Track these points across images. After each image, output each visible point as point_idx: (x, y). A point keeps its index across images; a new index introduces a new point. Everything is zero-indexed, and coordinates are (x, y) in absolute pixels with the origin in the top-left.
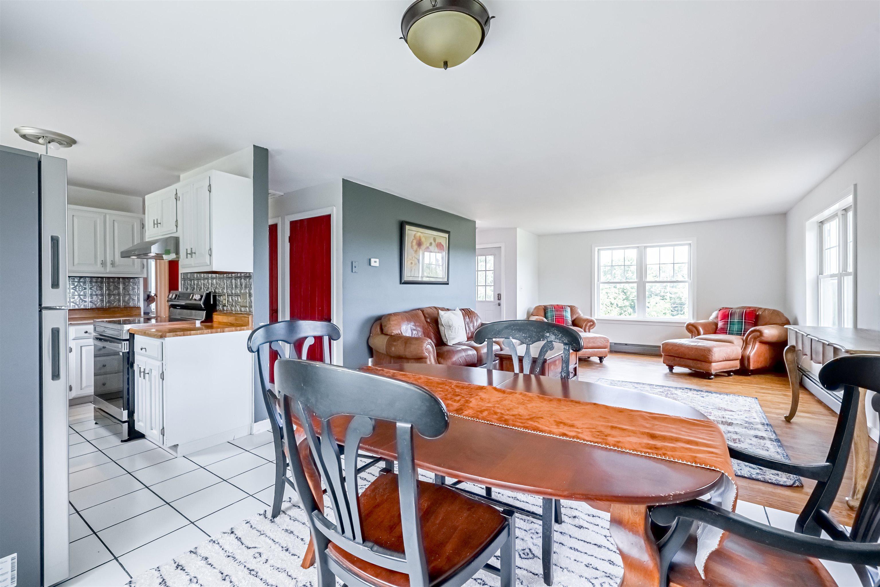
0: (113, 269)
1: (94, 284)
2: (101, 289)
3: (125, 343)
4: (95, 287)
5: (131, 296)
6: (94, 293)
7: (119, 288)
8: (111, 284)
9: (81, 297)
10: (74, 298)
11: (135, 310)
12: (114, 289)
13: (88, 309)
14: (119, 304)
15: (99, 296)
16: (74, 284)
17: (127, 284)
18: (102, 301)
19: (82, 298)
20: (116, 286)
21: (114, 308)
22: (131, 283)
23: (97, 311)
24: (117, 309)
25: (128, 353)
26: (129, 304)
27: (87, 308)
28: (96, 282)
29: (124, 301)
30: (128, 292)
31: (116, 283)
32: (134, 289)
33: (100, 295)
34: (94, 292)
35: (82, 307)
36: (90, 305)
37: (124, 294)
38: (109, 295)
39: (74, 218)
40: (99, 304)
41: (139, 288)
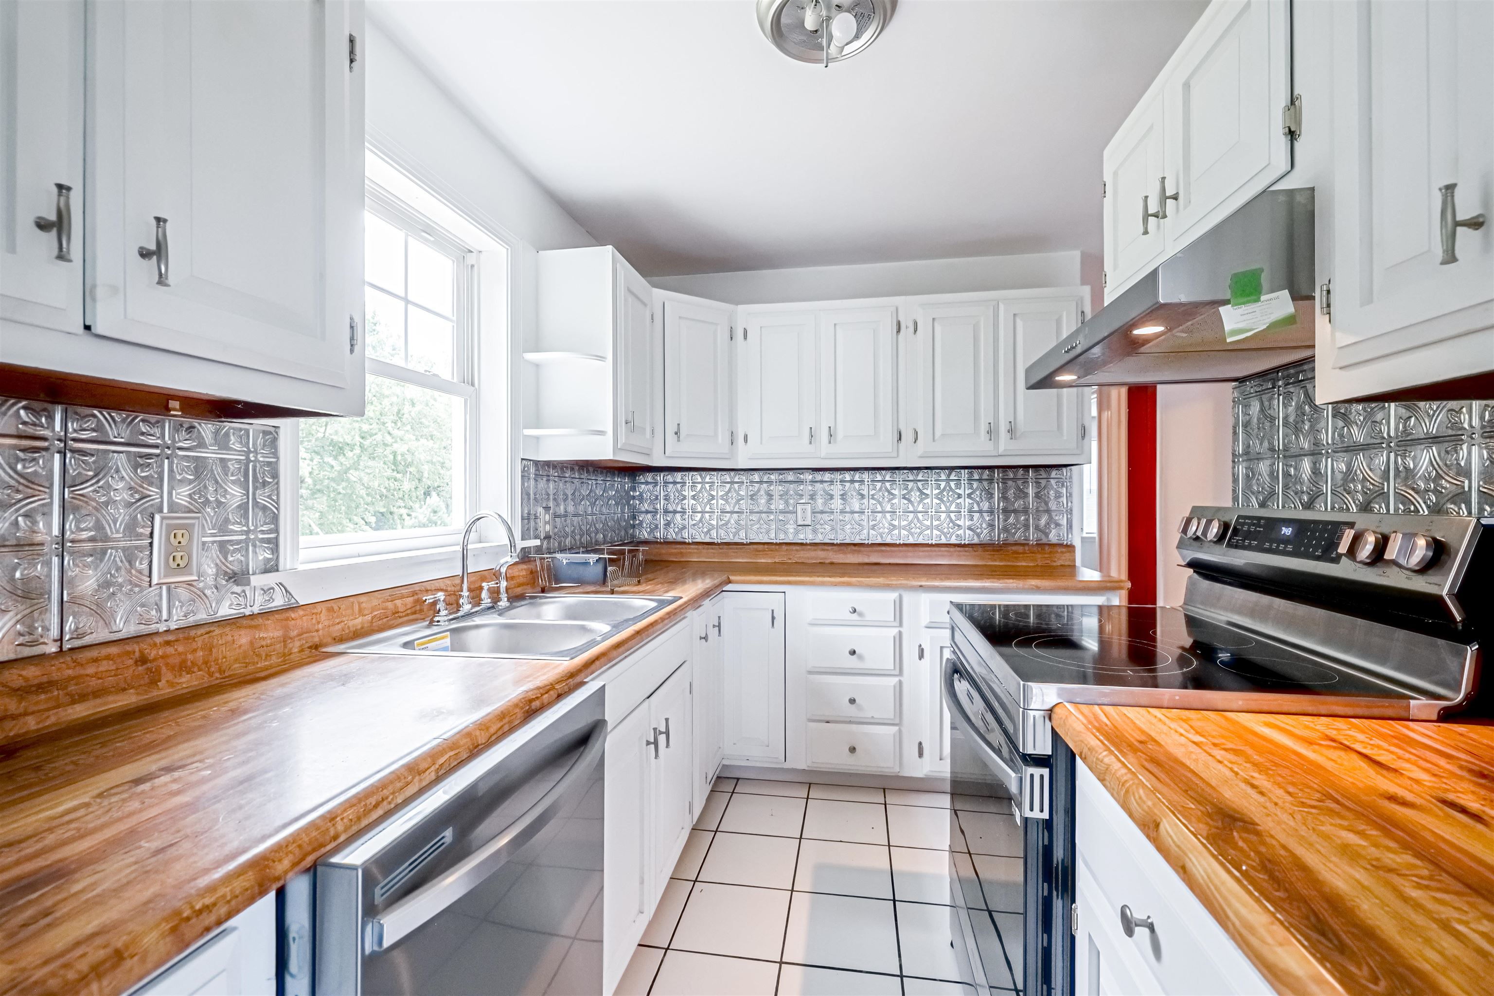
0: (1014, 446)
1: (975, 485)
2: (990, 495)
3: (1032, 776)
4: (978, 493)
5: (1054, 514)
6: (976, 508)
7: (1026, 495)
8: (1010, 483)
9: (952, 515)
10: (939, 519)
11: (1062, 552)
12: (1017, 498)
13: (964, 546)
14: (1025, 536)
15: (985, 515)
16: (939, 487)
17: (1043, 482)
18: (991, 526)
19: (954, 518)
20: (1021, 490)
21: (1016, 544)
22: (1053, 482)
23: (980, 551)
24: (1020, 549)
25: (1048, 824)
26: (1047, 535)
27: (963, 542)
28: (980, 480)
29: (1037, 528)
30: (1046, 504)
31: (1020, 482)
32: (1058, 496)
33: (987, 512)
34: (975, 506)
35: (953, 541)
36: (967, 536)
37: (1038, 511)
38: (1005, 511)
39: (936, 324)
40: (985, 537)
41: (1071, 495)
